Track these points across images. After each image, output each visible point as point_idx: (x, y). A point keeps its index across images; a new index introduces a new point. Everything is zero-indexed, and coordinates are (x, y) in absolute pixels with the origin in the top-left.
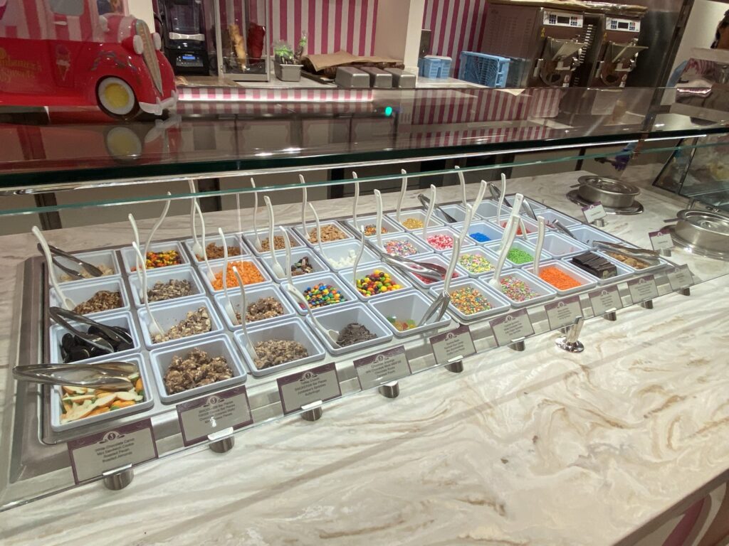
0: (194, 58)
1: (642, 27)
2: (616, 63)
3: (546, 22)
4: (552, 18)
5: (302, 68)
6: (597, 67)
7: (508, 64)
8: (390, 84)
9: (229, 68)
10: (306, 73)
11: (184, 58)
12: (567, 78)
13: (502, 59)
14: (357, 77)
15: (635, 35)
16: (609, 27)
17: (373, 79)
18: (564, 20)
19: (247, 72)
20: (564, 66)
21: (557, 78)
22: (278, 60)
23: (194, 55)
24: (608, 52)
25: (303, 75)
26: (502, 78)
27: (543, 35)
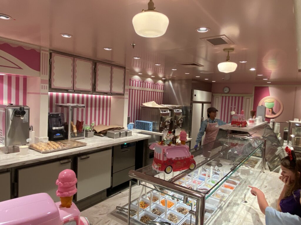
0: (60, 134)
1: (182, 111)
2: (179, 121)
3: (161, 112)
4: (162, 111)
5: (94, 133)
6: (174, 122)
7: (152, 124)
8: (125, 134)
9: (72, 137)
10: (95, 134)
11: (56, 135)
12: (168, 126)
13: (150, 123)
14: (116, 134)
15: (181, 113)
16: (175, 112)
17: (120, 134)
18: (165, 111)
19: (77, 137)
20: (168, 123)
21: (166, 127)
22: (86, 131)
23: (60, 133)
24: (176, 118)
25: (94, 135)
26: (151, 128)
27: (161, 116)
